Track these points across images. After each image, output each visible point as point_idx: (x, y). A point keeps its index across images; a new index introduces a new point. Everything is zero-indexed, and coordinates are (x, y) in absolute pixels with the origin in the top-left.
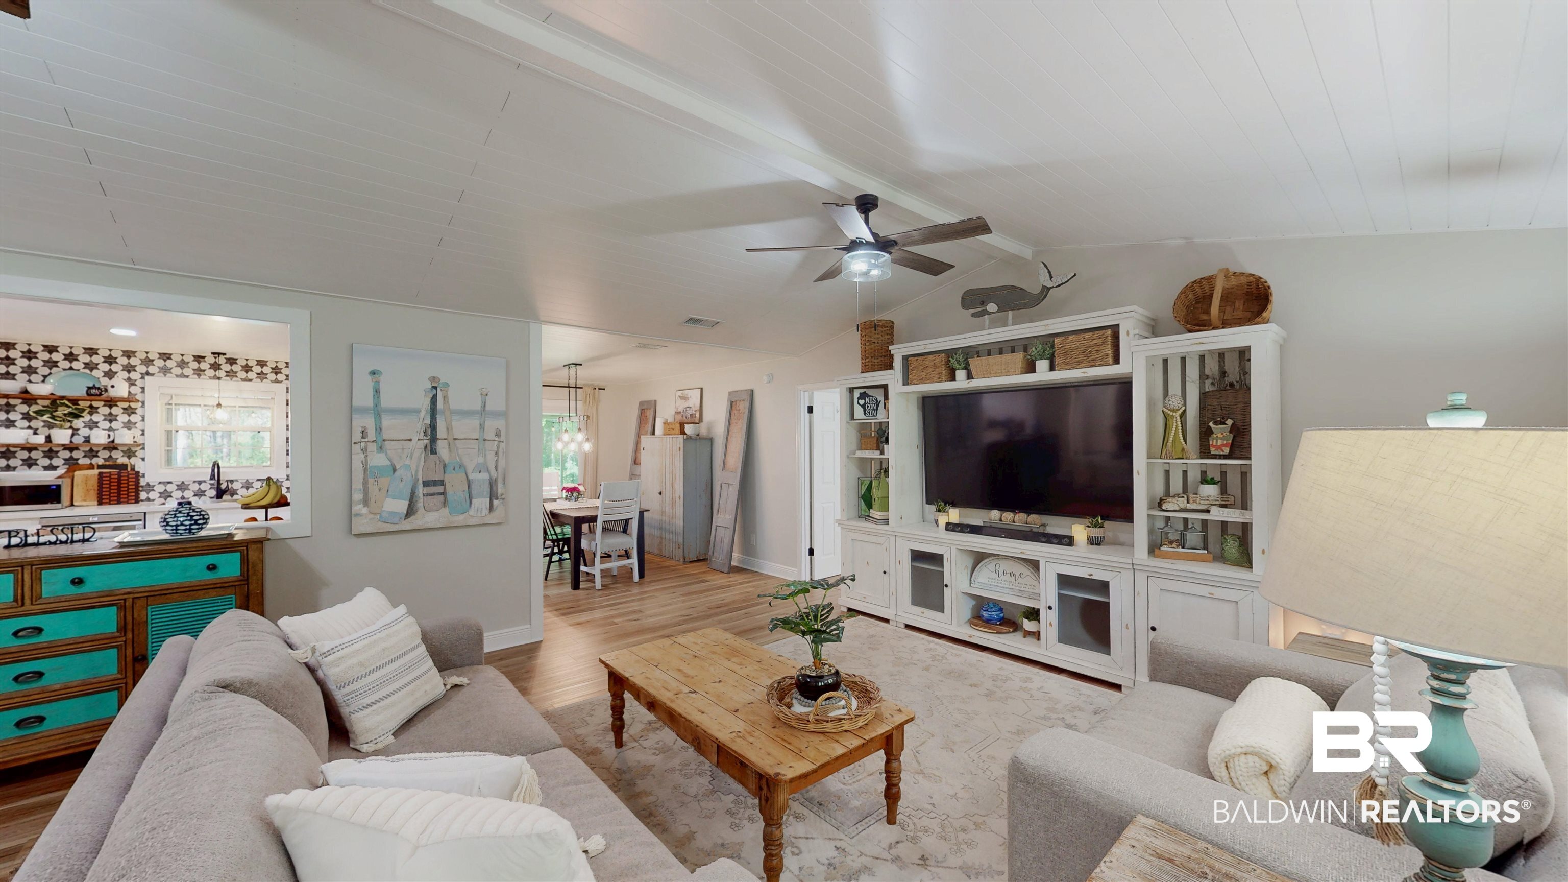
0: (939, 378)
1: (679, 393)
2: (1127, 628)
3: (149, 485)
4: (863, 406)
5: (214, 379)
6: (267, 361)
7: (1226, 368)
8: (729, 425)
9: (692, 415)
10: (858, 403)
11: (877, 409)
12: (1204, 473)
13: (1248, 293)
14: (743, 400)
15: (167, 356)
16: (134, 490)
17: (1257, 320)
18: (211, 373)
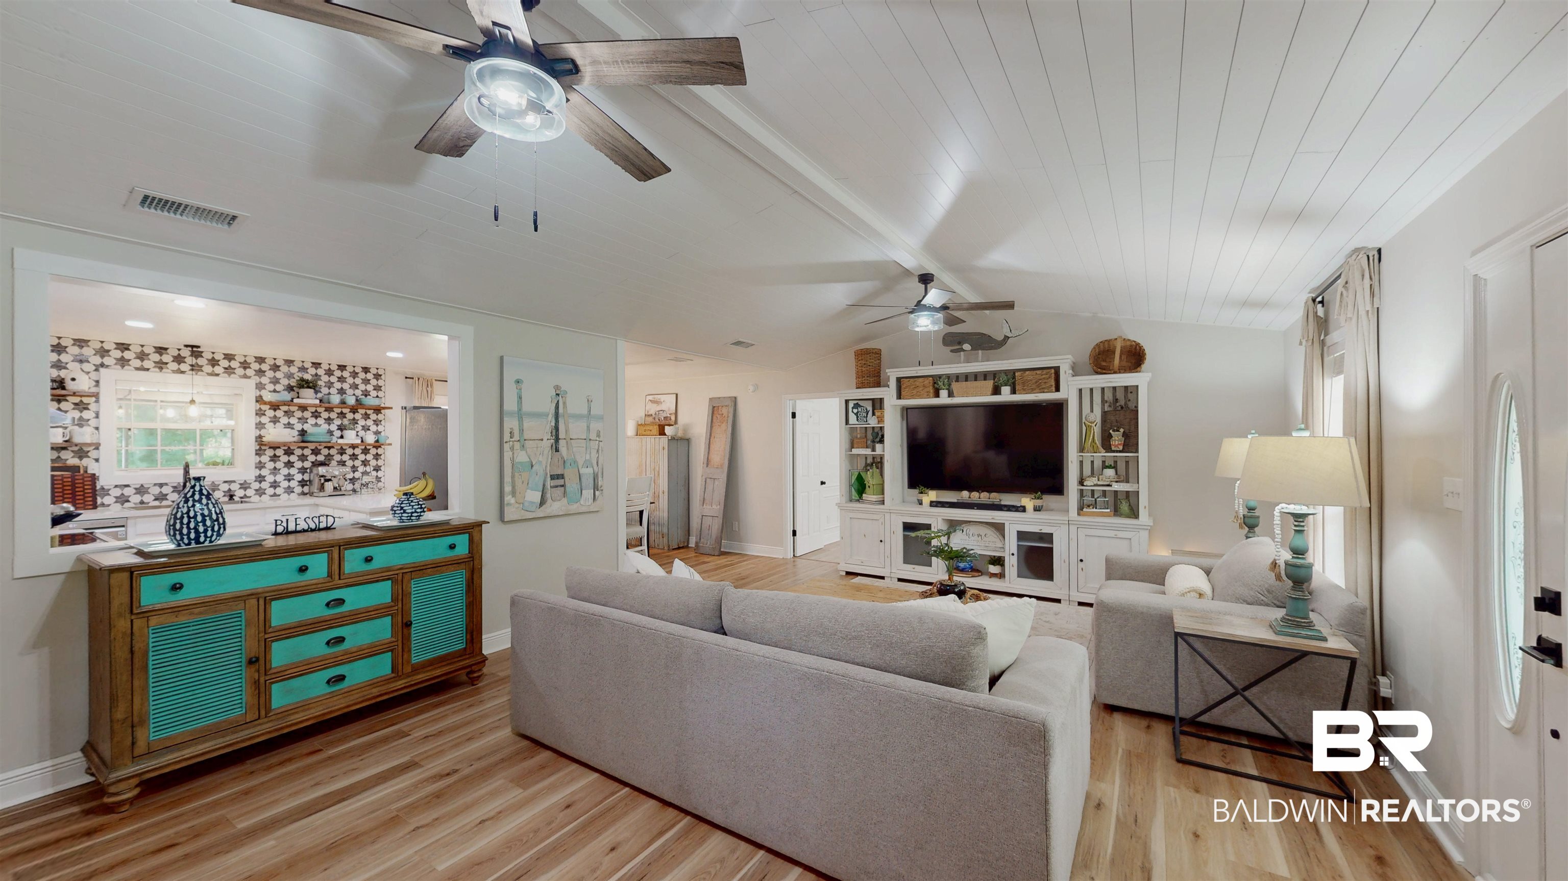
0: (928, 395)
1: (651, 398)
2: (1065, 562)
3: (103, 489)
4: (856, 414)
5: (178, 373)
6: (235, 355)
7: (1118, 397)
8: (712, 427)
9: (665, 418)
10: (853, 412)
11: (867, 417)
12: (1104, 462)
13: (1130, 352)
14: (726, 406)
15: (125, 346)
16: (91, 495)
17: (1136, 370)
18: (174, 366)
